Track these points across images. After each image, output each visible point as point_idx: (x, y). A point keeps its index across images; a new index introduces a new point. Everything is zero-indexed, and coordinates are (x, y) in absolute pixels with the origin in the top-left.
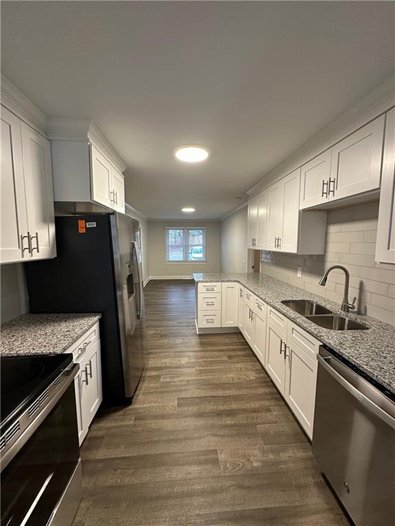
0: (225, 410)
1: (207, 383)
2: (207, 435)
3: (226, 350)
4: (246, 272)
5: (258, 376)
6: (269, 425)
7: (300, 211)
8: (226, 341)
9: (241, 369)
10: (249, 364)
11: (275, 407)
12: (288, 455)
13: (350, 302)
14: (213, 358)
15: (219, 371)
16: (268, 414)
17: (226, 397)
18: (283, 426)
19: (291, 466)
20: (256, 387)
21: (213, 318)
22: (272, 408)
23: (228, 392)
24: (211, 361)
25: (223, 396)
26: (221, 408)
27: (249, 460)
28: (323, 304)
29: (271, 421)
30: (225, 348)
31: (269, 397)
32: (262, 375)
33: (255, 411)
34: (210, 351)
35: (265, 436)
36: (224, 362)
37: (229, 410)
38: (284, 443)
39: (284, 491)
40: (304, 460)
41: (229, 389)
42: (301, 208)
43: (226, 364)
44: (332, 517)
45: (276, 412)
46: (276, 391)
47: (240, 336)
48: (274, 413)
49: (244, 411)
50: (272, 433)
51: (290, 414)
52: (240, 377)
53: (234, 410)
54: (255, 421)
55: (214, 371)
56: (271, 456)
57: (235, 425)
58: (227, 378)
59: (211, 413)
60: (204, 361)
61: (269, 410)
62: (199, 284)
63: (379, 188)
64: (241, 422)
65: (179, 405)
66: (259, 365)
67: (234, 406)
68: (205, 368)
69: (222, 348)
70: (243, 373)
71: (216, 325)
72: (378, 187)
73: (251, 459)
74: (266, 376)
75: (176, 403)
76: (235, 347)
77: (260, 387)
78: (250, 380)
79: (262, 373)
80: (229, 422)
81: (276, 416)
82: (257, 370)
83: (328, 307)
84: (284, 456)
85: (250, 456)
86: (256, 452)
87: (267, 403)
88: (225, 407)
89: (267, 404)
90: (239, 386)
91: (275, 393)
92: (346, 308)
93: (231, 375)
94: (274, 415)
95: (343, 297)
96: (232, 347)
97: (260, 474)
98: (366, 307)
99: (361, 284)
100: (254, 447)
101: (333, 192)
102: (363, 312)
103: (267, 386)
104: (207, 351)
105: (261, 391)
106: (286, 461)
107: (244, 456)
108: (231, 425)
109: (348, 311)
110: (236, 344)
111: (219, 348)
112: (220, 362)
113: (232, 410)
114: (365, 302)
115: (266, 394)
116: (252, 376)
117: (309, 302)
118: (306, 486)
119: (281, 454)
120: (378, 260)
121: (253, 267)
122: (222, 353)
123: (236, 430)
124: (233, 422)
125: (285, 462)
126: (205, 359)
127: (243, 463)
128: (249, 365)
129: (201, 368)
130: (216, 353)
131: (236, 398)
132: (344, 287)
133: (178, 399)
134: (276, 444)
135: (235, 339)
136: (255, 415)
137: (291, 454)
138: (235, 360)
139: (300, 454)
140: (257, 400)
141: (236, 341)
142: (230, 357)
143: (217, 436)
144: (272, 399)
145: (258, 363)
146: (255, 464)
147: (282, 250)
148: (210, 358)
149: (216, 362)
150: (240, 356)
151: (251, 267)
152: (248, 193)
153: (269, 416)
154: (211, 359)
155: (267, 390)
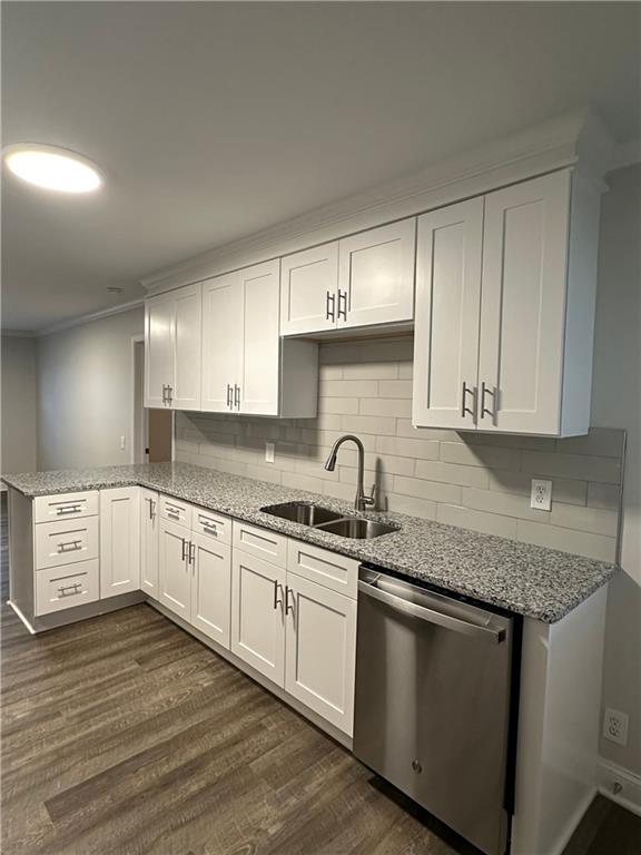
0: (176, 769)
1: (110, 734)
2: (158, 837)
3: (127, 649)
4: (132, 462)
5: (217, 675)
6: (270, 753)
7: (280, 338)
8: (119, 628)
9: (177, 676)
10: (190, 659)
11: (269, 718)
12: (316, 782)
13: (367, 493)
14: (100, 676)
15: (129, 697)
16: (261, 736)
17: (168, 743)
18: (292, 742)
19: (327, 796)
20: (220, 698)
21: (77, 581)
22: (263, 721)
23: (169, 731)
24: (98, 685)
25: (161, 746)
26: (166, 769)
27: (259, 830)
28: (325, 505)
29: (273, 744)
30: (121, 644)
31: (251, 705)
32: (223, 671)
33: (235, 742)
34: (87, 663)
35: (271, 775)
36: (132, 675)
37: (185, 766)
38: (304, 769)
39: (331, 840)
40: (341, 776)
41: (169, 724)
42: (282, 334)
43: (138, 679)
44: (400, 830)
45: (274, 725)
46: (258, 689)
47: (148, 609)
48: (270, 729)
49: (217, 750)
50: (279, 763)
51: (295, 717)
52: (182, 691)
53: (196, 759)
54: (243, 758)
55: (116, 703)
56: (293, 801)
57: (209, 786)
58: (154, 705)
59: (146, 791)
60: (80, 692)
61: (260, 728)
62: (37, 501)
63: (413, 320)
64: (217, 775)
65: (55, 817)
66: (212, 655)
67: (193, 752)
68: (90, 705)
69: (115, 647)
70: (183, 683)
71: (87, 596)
72: (411, 318)
73: (262, 826)
74: (232, 670)
75: (45, 814)
76: (146, 635)
77: (229, 694)
78: (204, 689)
79: (223, 667)
80: (195, 788)
81: (275, 731)
82: (209, 666)
83: (334, 508)
84: (311, 788)
85: (259, 823)
86: (268, 808)
87: (251, 718)
88: (174, 764)
89: (254, 719)
90: (184, 711)
91: (258, 695)
92: (361, 503)
93: (161, 696)
94: (272, 731)
95: (356, 488)
96: (138, 638)
97: (288, 840)
98: (386, 499)
99: (379, 463)
100: (260, 804)
101: (345, 313)
102: (383, 506)
103: (240, 688)
104: (76, 667)
105: (234, 700)
106: (317, 794)
107: (247, 831)
108: (202, 791)
109: (364, 509)
110: (144, 629)
111: (107, 650)
112: (123, 679)
113: (191, 762)
114: (384, 491)
115: (243, 702)
116: (205, 680)
117: (300, 504)
118: (357, 811)
119: (307, 789)
120: (415, 423)
121: (147, 451)
122: (120, 658)
123: (215, 794)
124: (203, 784)
125: (316, 797)
126: (81, 686)
127: (251, 843)
128: (190, 662)
129: (80, 709)
130: (103, 663)
131: (190, 737)
132: (357, 471)
133: (47, 804)
134: (293, 777)
135: (139, 619)
136: (238, 748)
137: (321, 779)
138: (156, 662)
139: (334, 770)
140: (231, 721)
141: (143, 623)
142: (141, 661)
143: (182, 825)
144: (258, 706)
145: (208, 653)
146: (272, 831)
147: (243, 411)
148: (93, 678)
149: (113, 683)
150: (163, 650)
151: (143, 451)
152: (144, 283)
153: (265, 738)
154: (98, 681)
155: (244, 694)
